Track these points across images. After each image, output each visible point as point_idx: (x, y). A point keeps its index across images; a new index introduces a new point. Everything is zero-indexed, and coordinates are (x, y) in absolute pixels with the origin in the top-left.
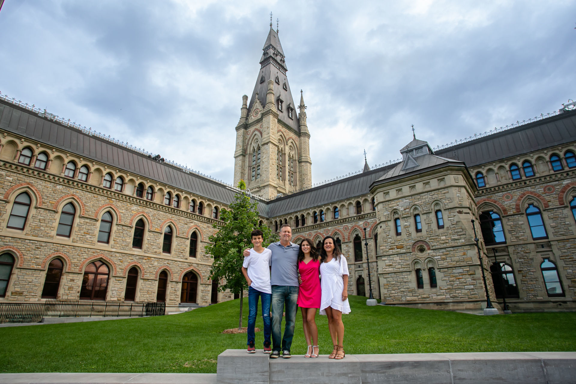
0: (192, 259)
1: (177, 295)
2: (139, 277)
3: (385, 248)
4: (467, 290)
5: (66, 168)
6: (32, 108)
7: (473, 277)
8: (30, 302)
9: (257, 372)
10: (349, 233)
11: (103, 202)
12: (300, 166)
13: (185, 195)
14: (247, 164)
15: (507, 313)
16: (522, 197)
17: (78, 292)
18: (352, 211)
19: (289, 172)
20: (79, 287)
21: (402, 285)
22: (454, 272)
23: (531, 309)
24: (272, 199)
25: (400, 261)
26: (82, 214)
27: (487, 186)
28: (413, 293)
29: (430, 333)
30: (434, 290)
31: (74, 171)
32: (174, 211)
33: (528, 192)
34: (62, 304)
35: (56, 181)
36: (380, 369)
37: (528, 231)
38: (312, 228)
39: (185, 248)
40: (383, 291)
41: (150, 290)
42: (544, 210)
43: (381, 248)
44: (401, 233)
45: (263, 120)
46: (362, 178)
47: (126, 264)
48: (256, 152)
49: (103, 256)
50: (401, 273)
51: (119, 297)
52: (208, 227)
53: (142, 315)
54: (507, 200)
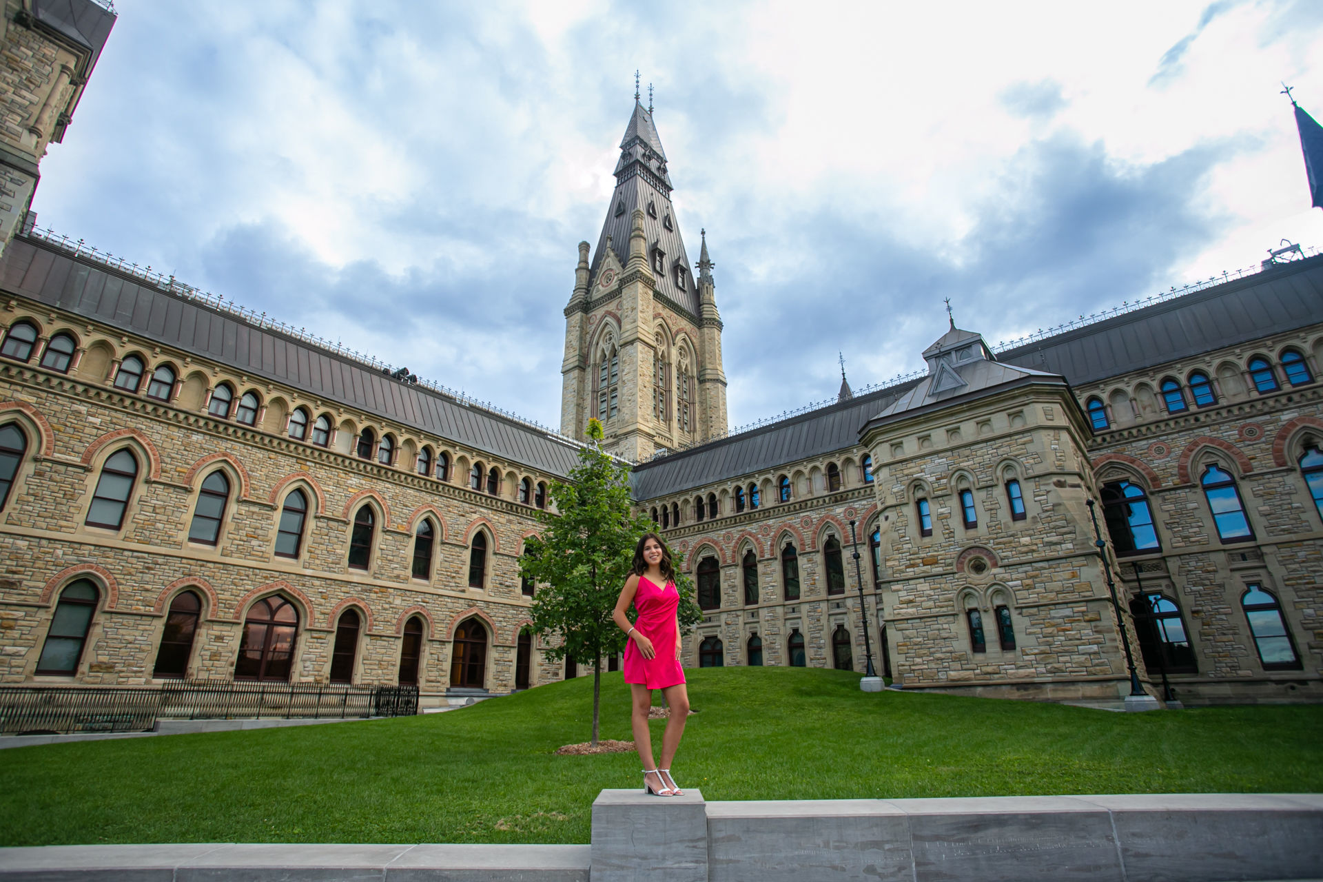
0: (475, 592)
1: (442, 670)
2: (361, 632)
3: (897, 563)
4: (1083, 654)
5: (213, 398)
6: (145, 273)
7: (1095, 627)
8: (131, 687)
9: (681, 841)
10: (815, 533)
11: (288, 468)
12: (702, 390)
13: (461, 454)
14: (589, 387)
15: (1173, 707)
16: (1192, 451)
17: (232, 665)
18: (820, 486)
19: (679, 403)
20: (233, 652)
21: (937, 644)
22: (1053, 615)
23: (1225, 698)
24: (644, 462)
25: (932, 593)
26: (242, 495)
27: (1114, 427)
28: (963, 662)
29: (1019, 752)
30: (1009, 655)
31: (229, 403)
32: (437, 487)
33: (1204, 438)
34: (198, 691)
35: (190, 425)
36: (955, 832)
37: (1209, 523)
38: (733, 522)
39: (461, 568)
40: (896, 659)
41: (385, 658)
42: (1242, 478)
43: (889, 564)
44: (931, 530)
45: (623, 294)
46: (839, 415)
47: (334, 601)
48: (609, 360)
49: (286, 586)
50: (935, 619)
51: (318, 675)
52: (510, 521)
53: (368, 716)
54: (1158, 456)
